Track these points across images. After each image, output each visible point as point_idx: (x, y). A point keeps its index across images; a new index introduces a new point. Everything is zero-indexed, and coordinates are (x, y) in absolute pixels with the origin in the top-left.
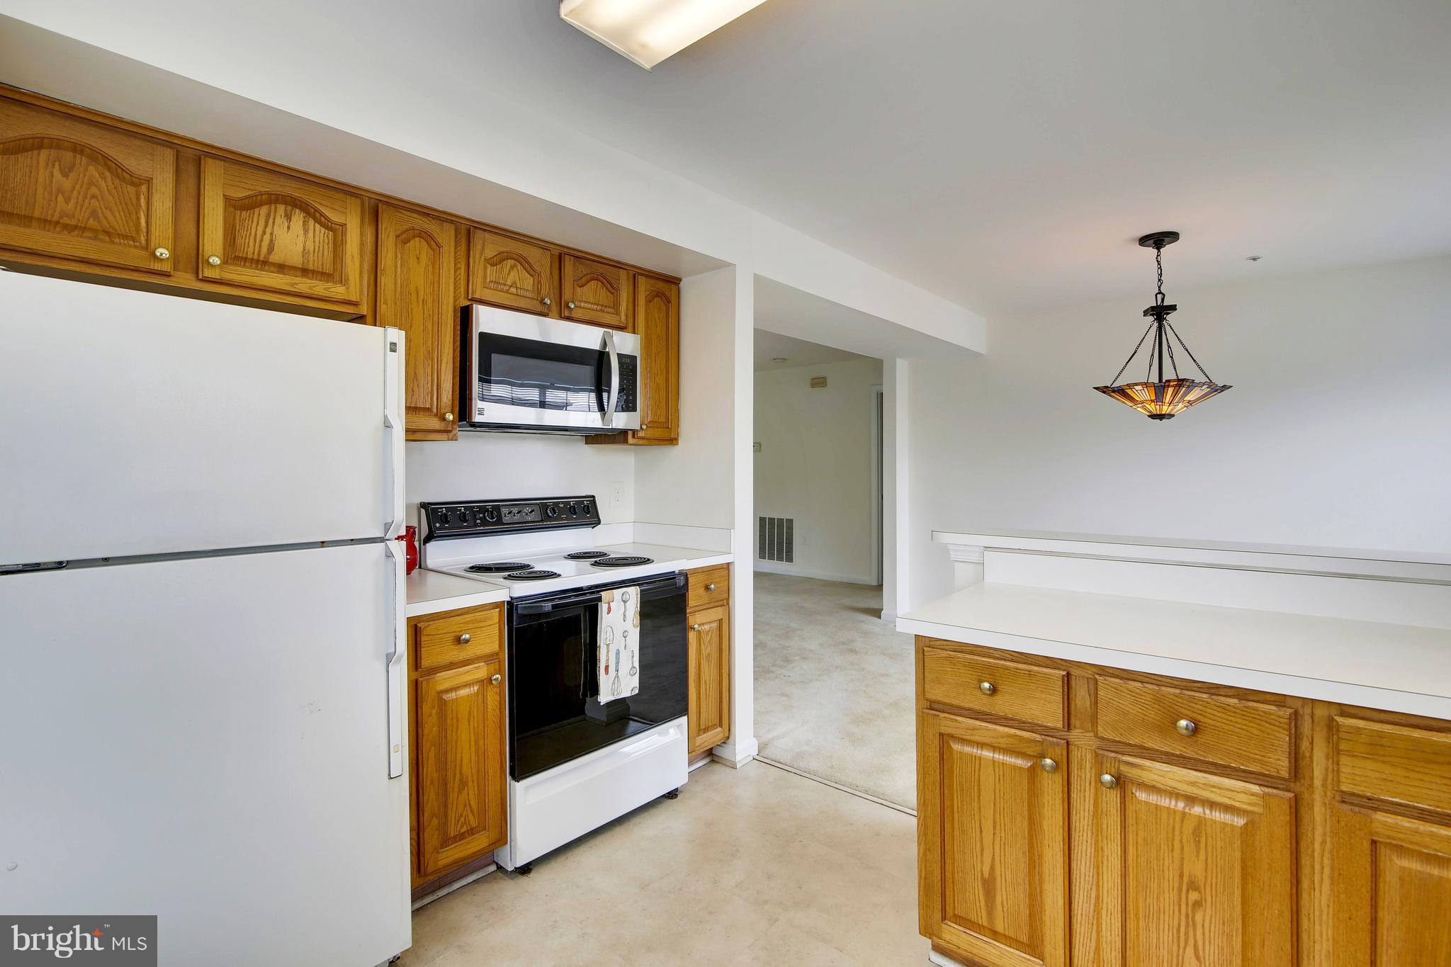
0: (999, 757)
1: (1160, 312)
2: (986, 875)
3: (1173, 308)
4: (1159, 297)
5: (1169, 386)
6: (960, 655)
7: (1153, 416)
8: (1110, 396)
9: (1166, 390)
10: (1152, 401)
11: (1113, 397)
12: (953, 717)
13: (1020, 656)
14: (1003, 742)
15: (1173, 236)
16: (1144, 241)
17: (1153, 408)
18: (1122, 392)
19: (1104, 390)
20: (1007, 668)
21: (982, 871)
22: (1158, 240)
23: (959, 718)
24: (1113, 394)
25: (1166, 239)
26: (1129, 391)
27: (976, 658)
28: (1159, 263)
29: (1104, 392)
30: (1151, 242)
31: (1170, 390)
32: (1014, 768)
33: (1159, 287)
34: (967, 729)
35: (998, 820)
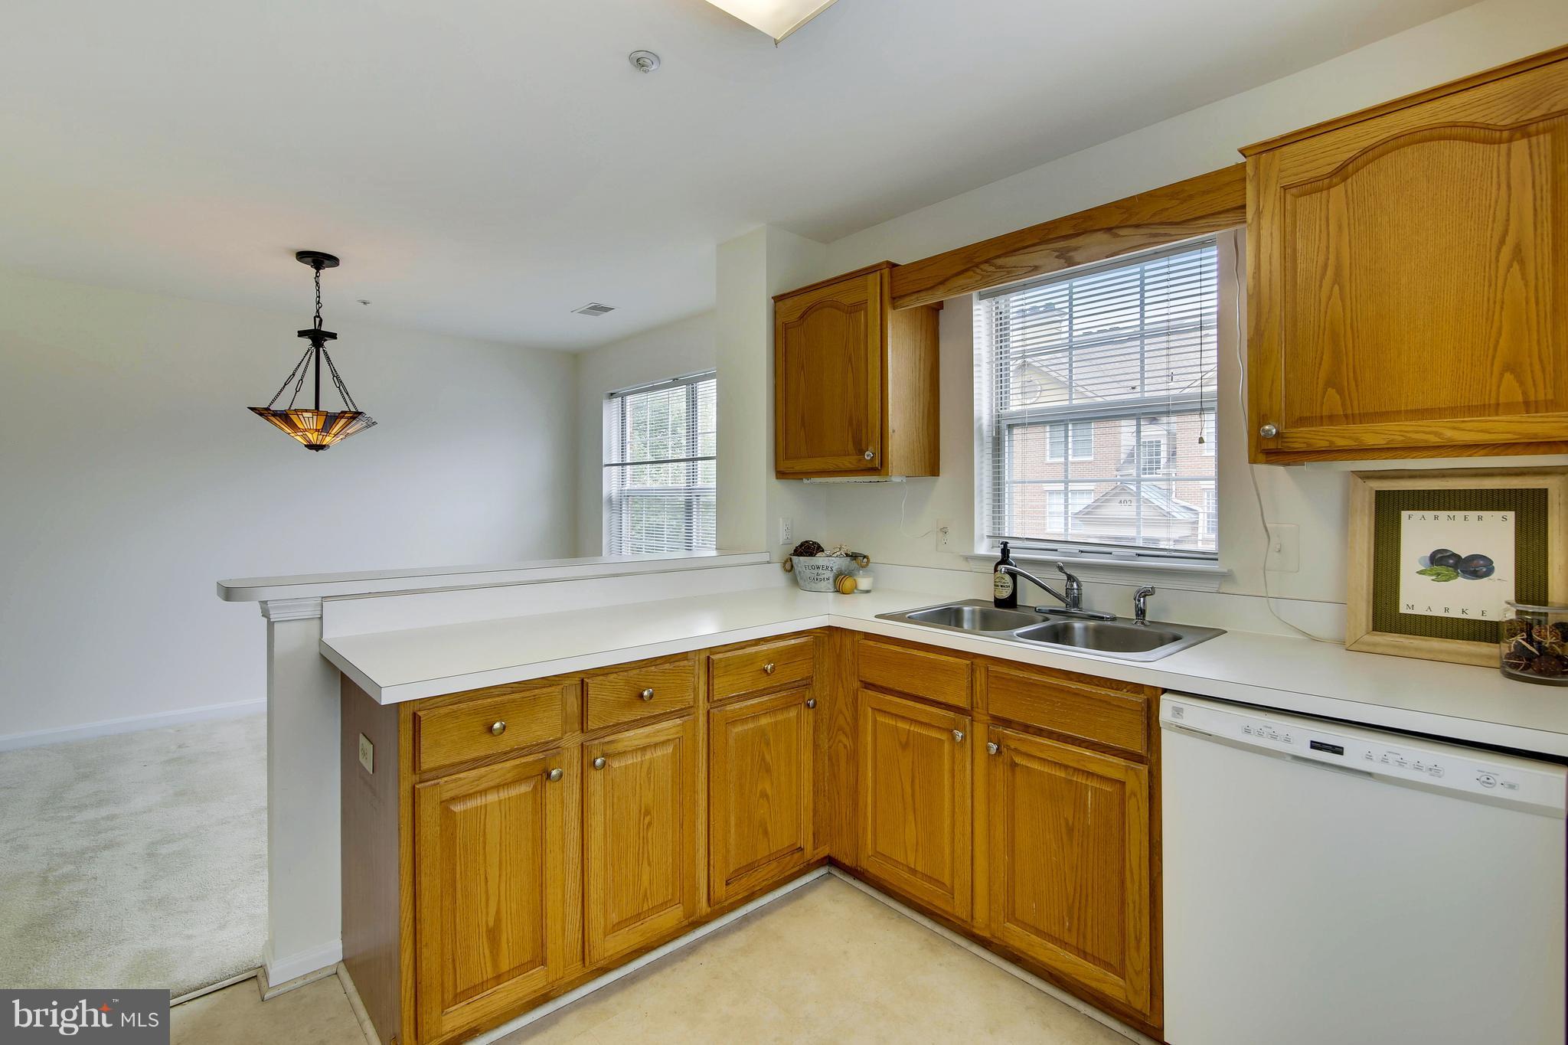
0: (504, 794)
1: (318, 337)
2: (491, 924)
3: (333, 336)
4: (318, 320)
5: (342, 417)
6: (462, 706)
7: (311, 446)
8: (268, 420)
9: (337, 421)
10: (317, 430)
11: (271, 421)
12: (454, 777)
13: (520, 685)
14: (510, 776)
15: (333, 261)
16: (302, 256)
17: (314, 438)
18: (285, 417)
19: (264, 412)
20: (514, 701)
21: (487, 922)
22: (319, 260)
23: (462, 775)
24: (272, 418)
25: (326, 262)
26: (294, 418)
27: (479, 702)
28: (317, 283)
29: (261, 415)
30: (310, 259)
31: (343, 421)
32: (520, 796)
33: (318, 311)
34: (473, 781)
35: (504, 859)
